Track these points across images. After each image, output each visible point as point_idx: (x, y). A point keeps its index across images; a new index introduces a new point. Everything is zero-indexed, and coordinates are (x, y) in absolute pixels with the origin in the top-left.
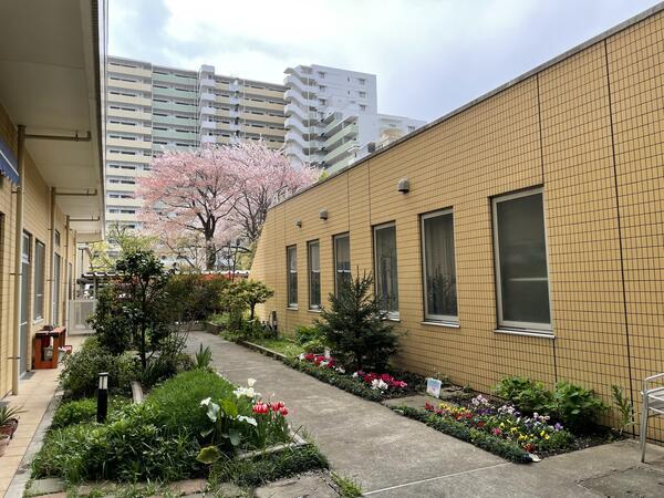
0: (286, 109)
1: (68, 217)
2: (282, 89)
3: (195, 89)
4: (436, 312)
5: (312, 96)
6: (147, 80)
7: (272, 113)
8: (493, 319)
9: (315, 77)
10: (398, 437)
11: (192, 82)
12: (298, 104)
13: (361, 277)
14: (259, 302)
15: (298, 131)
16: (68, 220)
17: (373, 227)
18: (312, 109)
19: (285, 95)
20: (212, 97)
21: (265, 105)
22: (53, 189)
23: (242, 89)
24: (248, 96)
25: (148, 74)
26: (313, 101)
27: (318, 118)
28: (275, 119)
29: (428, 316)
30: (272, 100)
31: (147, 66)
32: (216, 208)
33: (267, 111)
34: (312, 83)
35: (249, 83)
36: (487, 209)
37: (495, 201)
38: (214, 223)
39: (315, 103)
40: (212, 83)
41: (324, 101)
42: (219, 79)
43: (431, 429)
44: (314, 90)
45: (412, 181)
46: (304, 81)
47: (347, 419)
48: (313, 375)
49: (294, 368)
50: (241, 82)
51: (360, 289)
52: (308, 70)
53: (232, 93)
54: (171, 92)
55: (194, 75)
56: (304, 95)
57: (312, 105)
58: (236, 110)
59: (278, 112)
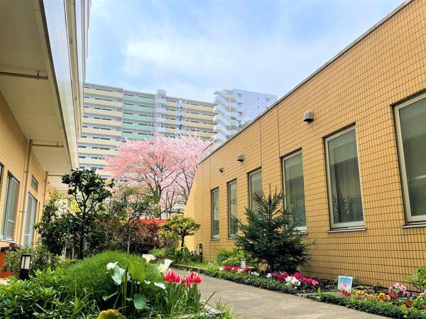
0: (214, 119)
1: (47, 172)
2: (212, 106)
3: (152, 105)
4: (340, 221)
5: (233, 110)
6: (120, 100)
7: (205, 122)
8: (401, 216)
9: (235, 97)
10: (320, 315)
11: (150, 101)
12: (223, 114)
13: (273, 193)
14: (188, 234)
15: (223, 133)
16: (47, 174)
17: (282, 158)
18: (233, 118)
19: (214, 109)
20: (164, 111)
21: (201, 116)
22: (31, 141)
23: (185, 106)
24: (189, 111)
25: (121, 95)
26: (233, 113)
27: (237, 125)
28: (207, 126)
29: (334, 226)
30: (205, 113)
31: (120, 91)
32: (162, 181)
33: (201, 120)
34: (233, 101)
35: (189, 102)
36: (390, 116)
37: (397, 108)
38: (161, 191)
39: (235, 115)
40: (164, 101)
41: (241, 113)
42: (169, 99)
43: (352, 311)
44: (235, 105)
45: (316, 111)
46: (227, 99)
47: (263, 303)
48: (230, 279)
49: (214, 276)
50: (184, 101)
51: (272, 205)
52: (231, 93)
53: (178, 108)
54: (136, 108)
55: (152, 96)
56: (227, 109)
57: (233, 116)
58: (180, 120)
59: (209, 121)
